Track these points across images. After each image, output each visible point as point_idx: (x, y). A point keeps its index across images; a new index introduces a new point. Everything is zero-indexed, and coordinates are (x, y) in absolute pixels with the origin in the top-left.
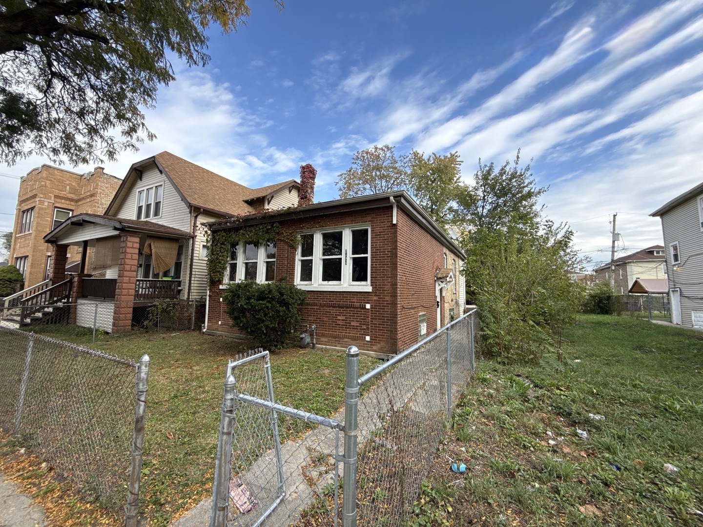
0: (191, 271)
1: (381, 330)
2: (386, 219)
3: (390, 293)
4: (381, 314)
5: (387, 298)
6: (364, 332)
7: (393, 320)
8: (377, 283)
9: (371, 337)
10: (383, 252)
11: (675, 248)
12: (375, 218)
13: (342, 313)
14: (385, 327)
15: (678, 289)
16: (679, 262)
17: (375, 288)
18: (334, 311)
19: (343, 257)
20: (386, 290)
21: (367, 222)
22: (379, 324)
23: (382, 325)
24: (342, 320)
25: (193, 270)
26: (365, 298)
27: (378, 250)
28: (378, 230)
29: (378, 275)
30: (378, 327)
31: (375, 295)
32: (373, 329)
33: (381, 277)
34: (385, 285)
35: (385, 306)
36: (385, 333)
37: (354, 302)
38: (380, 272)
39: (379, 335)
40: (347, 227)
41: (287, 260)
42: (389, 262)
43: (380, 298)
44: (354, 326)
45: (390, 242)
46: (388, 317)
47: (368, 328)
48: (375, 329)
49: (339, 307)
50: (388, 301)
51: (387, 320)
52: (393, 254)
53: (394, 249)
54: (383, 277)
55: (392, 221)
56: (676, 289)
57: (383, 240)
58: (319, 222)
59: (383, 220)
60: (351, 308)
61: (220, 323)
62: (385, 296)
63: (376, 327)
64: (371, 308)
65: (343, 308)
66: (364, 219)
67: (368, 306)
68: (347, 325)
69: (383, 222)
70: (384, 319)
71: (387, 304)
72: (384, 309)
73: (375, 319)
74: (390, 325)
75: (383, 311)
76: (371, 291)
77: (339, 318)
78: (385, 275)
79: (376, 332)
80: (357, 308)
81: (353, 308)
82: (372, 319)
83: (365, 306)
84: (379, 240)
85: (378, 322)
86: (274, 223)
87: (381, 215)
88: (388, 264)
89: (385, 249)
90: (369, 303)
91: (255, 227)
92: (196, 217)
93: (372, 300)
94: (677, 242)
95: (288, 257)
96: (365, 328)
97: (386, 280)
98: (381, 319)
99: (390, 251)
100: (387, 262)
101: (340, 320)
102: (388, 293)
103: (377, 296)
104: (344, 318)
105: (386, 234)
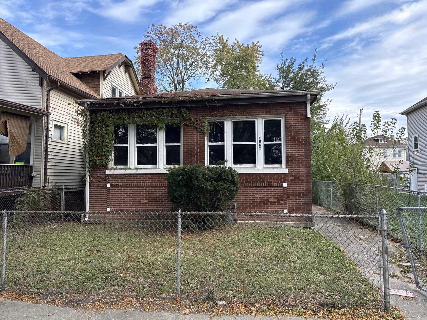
0: (46, 155)
1: (297, 204)
2: (299, 113)
3: (305, 174)
4: (297, 191)
5: (302, 178)
6: (281, 206)
7: (308, 195)
8: (292, 165)
9: (288, 210)
10: (297, 140)
11: (416, 139)
12: (289, 111)
13: (259, 192)
14: (301, 202)
15: (416, 168)
16: (418, 149)
17: (291, 169)
18: (251, 191)
19: (257, 143)
20: (301, 172)
21: (281, 114)
22: (295, 199)
23: (298, 199)
24: (260, 198)
25: (49, 153)
26: (282, 178)
27: (292, 138)
28: (292, 121)
29: (293, 159)
30: (295, 201)
31: (291, 176)
32: (290, 203)
33: (296, 161)
34: (300, 167)
35: (301, 184)
36: (301, 206)
37: (271, 182)
38: (295, 157)
39: (295, 208)
40: (261, 117)
41: (197, 145)
42: (303, 148)
43: (296, 178)
44: (272, 202)
45: (304, 132)
46: (304, 193)
47: (285, 203)
48: (292, 204)
49: (256, 187)
50: (303, 180)
51: (303, 195)
52: (306, 142)
53: (308, 138)
54: (298, 161)
55: (306, 114)
56: (415, 169)
57: (297, 130)
58: (232, 111)
59: (298, 113)
60: (268, 187)
61: (108, 210)
62: (300, 176)
63: (293, 201)
64: (288, 186)
65: (260, 187)
66: (278, 111)
67: (285, 185)
68: (265, 202)
69: (296, 115)
70: (300, 195)
71: (302, 182)
72: (300, 187)
73: (291, 195)
74: (305, 199)
75: (299, 189)
76: (287, 172)
77: (256, 196)
78: (300, 159)
79: (293, 206)
80: (275, 187)
81: (270, 187)
82: (290, 195)
83: (282, 185)
84: (294, 130)
85: (294, 197)
86: (181, 107)
87: (295, 109)
88: (302, 150)
89: (300, 138)
90: (285, 182)
91: (155, 110)
92: (49, 91)
93: (288, 180)
94: (417, 135)
95: (197, 142)
96: (282, 203)
97: (301, 163)
98: (297, 195)
99: (304, 140)
100: (301, 148)
101: (257, 198)
102: (303, 174)
103: (293, 176)
104: (261, 196)
105: (300, 125)
